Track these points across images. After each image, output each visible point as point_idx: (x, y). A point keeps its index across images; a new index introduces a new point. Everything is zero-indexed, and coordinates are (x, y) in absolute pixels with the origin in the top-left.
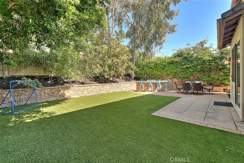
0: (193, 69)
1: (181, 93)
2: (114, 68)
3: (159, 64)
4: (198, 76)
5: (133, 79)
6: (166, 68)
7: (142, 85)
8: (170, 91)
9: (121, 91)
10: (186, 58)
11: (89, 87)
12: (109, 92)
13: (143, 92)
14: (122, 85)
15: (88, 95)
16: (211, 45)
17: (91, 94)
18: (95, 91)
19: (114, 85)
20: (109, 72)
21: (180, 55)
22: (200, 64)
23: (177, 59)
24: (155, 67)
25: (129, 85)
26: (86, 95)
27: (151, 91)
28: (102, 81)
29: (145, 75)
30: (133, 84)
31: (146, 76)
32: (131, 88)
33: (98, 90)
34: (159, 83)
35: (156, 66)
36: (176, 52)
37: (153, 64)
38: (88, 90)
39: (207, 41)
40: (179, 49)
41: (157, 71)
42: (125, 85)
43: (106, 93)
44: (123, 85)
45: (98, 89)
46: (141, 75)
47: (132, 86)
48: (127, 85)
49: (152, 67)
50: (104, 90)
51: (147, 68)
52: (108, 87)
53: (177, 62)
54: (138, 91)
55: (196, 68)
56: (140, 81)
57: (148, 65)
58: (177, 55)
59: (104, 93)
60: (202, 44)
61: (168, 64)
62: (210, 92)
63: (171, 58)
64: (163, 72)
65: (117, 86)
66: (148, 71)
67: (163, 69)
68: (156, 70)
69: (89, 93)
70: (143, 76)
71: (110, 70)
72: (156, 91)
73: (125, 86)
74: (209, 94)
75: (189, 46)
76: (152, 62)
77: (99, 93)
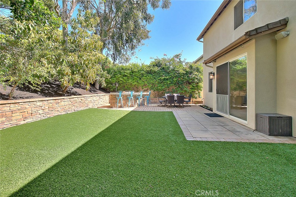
0: (170, 81)
1: (163, 106)
2: (81, 70)
3: (135, 72)
4: (173, 89)
5: (97, 89)
6: (144, 77)
7: (120, 98)
8: (150, 105)
9: (87, 108)
10: (163, 68)
11: (26, 106)
12: (69, 113)
13: (122, 107)
14: (88, 99)
15: (22, 122)
16: (184, 60)
17: (32, 120)
18: (41, 112)
19: (77, 100)
20: (70, 76)
21: (158, 64)
22: (176, 77)
23: (156, 69)
24: (130, 75)
25: (97, 99)
26: (19, 123)
27: (130, 107)
28: (50, 91)
29: (115, 84)
30: (102, 97)
31: (117, 85)
32: (99, 104)
33: (47, 110)
34: (141, 96)
35: (132, 74)
36: (153, 60)
37: (128, 72)
38: (25, 110)
39: (180, 55)
40: (156, 58)
41: (133, 80)
42: (92, 99)
43: (63, 113)
44: (90, 99)
45: (47, 107)
46: (111, 84)
47: (101, 100)
48: (95, 98)
49: (127, 74)
50: (59, 109)
51: (120, 76)
52: (66, 103)
53: (155, 72)
54: (114, 107)
55: (173, 80)
56: (119, 92)
57: (122, 71)
58: (155, 64)
59: (60, 114)
60: (177, 56)
61: (146, 73)
62: (188, 105)
63: (149, 67)
64: (140, 82)
65: (81, 101)
66: (121, 79)
67: (140, 79)
68: (131, 79)
69: (25, 118)
70: (114, 86)
71: (73, 73)
72: (136, 106)
73: (93, 101)
74: (187, 106)
75: (165, 57)
76: (127, 69)
77: (48, 116)
